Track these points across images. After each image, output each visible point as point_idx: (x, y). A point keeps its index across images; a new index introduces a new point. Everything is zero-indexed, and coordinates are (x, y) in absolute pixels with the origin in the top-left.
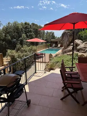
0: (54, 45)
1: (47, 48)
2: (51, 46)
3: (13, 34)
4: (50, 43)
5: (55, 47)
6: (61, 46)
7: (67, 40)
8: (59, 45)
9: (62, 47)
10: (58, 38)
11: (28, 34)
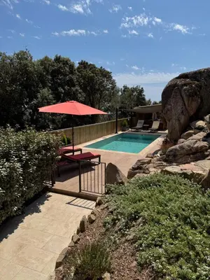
0: (140, 124)
1: (120, 132)
2: (132, 125)
3: (8, 89)
4: (129, 118)
5: (144, 128)
6: (161, 128)
7: (179, 109)
8: (156, 125)
9: (165, 129)
10: (155, 103)
11: (61, 89)
